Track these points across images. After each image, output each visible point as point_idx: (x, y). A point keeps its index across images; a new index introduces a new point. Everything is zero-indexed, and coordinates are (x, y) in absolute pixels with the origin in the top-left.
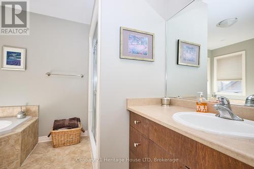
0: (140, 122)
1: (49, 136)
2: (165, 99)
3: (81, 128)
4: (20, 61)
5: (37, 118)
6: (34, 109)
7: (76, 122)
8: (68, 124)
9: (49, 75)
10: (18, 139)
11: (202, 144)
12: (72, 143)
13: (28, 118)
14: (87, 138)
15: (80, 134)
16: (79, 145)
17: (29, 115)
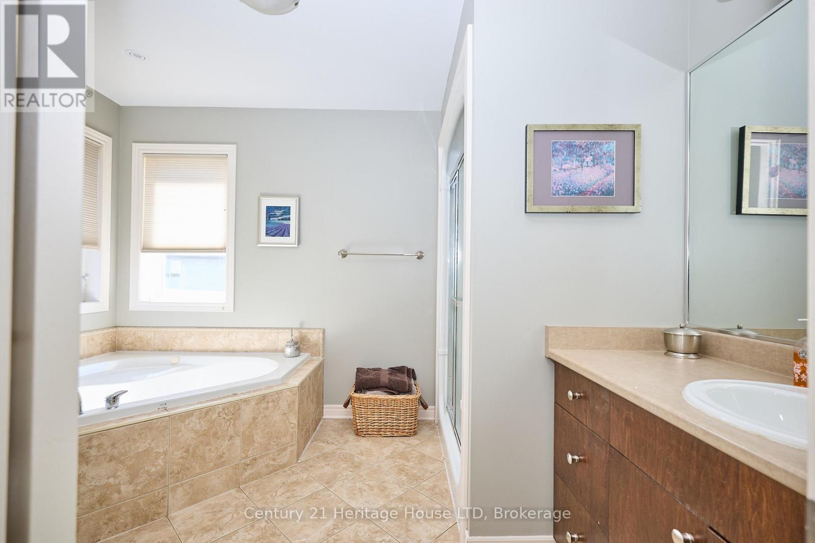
0: (585, 398)
1: (346, 406)
2: (681, 333)
3: (418, 396)
4: (288, 226)
5: (321, 358)
6: (314, 337)
7: (406, 379)
8: (387, 381)
9: (344, 256)
10: (294, 402)
11: (751, 469)
12: (396, 432)
13: (304, 356)
14: (435, 426)
15: (416, 411)
16: (413, 441)
17: (306, 351)
